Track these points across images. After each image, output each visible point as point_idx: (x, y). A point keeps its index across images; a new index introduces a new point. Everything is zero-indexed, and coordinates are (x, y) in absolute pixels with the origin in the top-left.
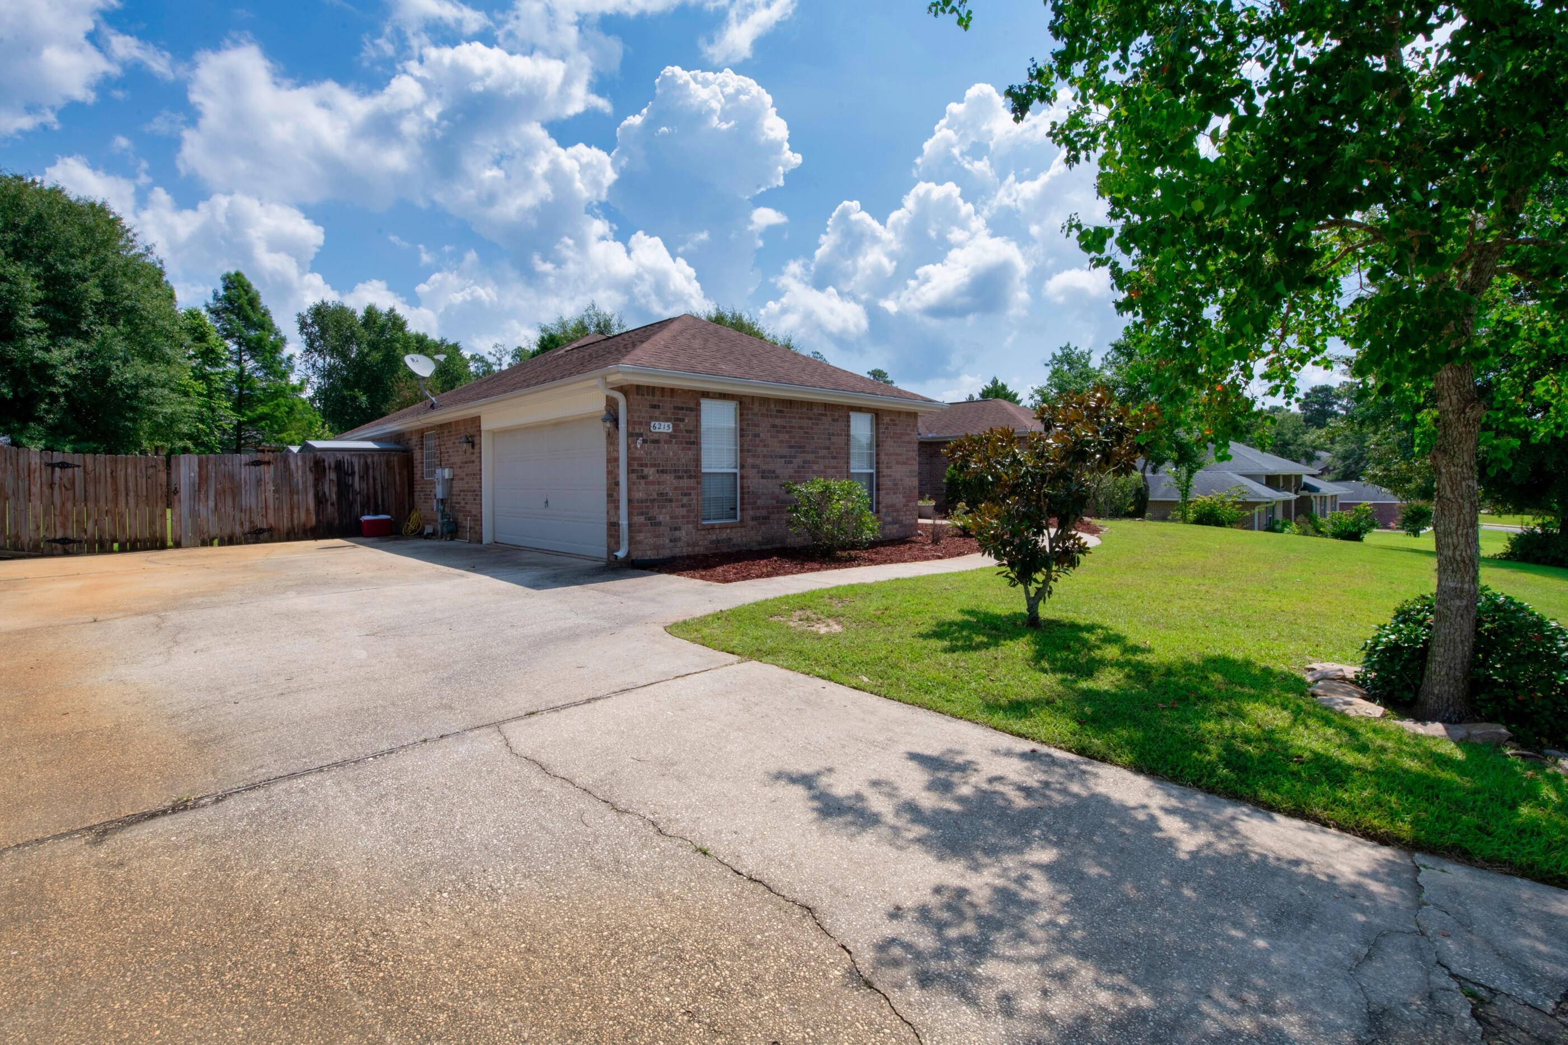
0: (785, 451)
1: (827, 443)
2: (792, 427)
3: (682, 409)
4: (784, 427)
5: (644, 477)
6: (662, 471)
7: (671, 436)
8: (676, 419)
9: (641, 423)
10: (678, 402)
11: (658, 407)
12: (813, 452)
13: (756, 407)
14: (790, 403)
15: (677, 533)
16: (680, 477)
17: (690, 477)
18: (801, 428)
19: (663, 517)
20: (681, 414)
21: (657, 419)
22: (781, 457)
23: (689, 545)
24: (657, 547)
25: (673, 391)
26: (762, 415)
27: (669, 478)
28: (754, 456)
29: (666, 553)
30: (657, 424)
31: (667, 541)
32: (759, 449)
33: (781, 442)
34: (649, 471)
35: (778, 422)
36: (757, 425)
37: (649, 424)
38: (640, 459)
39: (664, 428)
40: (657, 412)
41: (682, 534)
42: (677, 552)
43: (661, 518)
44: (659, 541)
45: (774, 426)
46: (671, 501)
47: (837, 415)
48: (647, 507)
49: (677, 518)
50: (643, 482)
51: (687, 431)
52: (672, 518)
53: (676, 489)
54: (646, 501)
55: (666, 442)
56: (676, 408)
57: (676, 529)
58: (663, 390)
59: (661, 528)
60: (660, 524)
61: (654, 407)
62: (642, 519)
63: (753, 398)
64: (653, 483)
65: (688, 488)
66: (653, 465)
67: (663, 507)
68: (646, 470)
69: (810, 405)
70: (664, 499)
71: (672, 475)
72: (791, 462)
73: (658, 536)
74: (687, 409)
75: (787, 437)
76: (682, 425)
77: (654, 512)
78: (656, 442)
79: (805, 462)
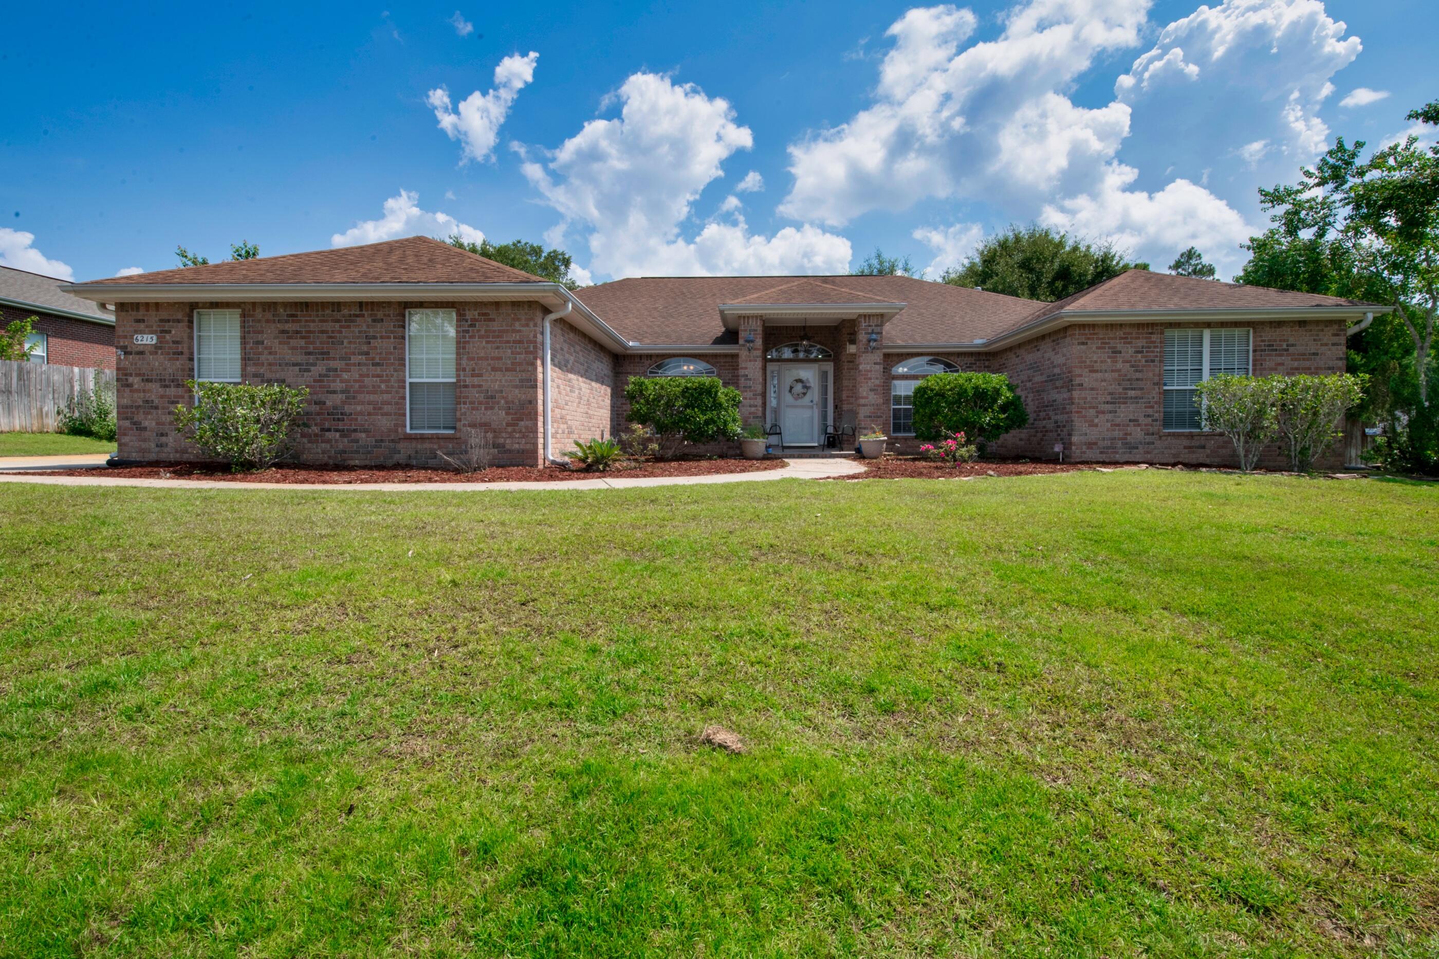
0: (299, 358)
1: (365, 348)
2: (309, 332)
3: (169, 321)
4: (297, 332)
5: (129, 385)
6: (148, 380)
7: (156, 347)
8: (162, 331)
9: (125, 337)
10: (164, 315)
11: (143, 321)
12: (341, 359)
13: (259, 313)
14: (306, 306)
15: (164, 439)
16: (166, 386)
17: (178, 386)
18: (322, 332)
19: (149, 423)
20: (167, 326)
21: (142, 332)
22: (294, 365)
23: (177, 452)
24: (142, 451)
25: (157, 305)
26: (268, 321)
27: (155, 387)
28: (255, 364)
29: (152, 457)
30: (139, 337)
31: (153, 445)
32: (263, 358)
33: (293, 348)
34: (135, 381)
35: (289, 327)
36: (262, 332)
37: (132, 337)
38: (125, 369)
39: (147, 340)
40: (142, 326)
41: (170, 440)
42: (163, 456)
43: (146, 423)
44: (144, 445)
45: (283, 332)
46: (156, 408)
47: (380, 314)
48: (133, 413)
49: (163, 424)
50: (127, 390)
51: (174, 342)
52: (157, 424)
53: (162, 397)
54: (131, 407)
55: (151, 353)
56: (161, 321)
57: (162, 435)
58: (147, 305)
59: (147, 434)
60: (145, 429)
61: (138, 321)
62: (127, 423)
63: (254, 304)
64: (138, 391)
65: (175, 397)
66: (138, 375)
67: (148, 413)
68: (130, 379)
69: (337, 305)
70: (150, 406)
71: (158, 385)
72: (309, 371)
73: (145, 440)
74: (174, 321)
75: (302, 343)
76: (168, 337)
77: (139, 417)
78: (141, 353)
79: (329, 370)
